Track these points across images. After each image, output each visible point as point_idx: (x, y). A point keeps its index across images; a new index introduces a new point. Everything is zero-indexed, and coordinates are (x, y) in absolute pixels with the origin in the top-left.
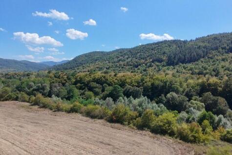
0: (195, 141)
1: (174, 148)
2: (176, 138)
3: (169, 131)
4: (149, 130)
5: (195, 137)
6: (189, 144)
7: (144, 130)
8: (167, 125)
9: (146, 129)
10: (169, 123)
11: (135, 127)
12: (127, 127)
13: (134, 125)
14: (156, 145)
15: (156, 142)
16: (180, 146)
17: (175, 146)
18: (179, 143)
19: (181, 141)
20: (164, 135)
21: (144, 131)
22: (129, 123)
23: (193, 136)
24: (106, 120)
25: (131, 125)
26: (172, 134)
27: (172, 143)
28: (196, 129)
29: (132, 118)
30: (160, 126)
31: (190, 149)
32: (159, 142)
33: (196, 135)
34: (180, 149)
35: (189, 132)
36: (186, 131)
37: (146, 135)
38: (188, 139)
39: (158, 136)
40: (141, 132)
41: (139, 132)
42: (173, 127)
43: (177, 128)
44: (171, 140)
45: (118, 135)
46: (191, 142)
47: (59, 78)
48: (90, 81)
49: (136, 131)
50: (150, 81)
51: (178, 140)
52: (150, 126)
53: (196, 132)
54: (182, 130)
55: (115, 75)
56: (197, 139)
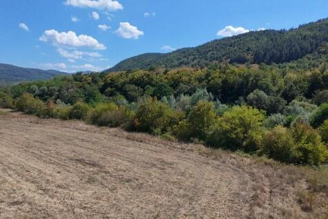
0: (306, 158)
1: (252, 174)
2: (260, 155)
3: (245, 143)
4: (202, 142)
5: (306, 152)
6: (292, 167)
7: (192, 142)
8: (239, 130)
9: (196, 140)
10: (246, 126)
11: (173, 138)
12: (157, 139)
13: (174, 134)
14: (209, 168)
15: (211, 161)
16: (270, 171)
17: (255, 170)
18: (266, 164)
19: (271, 160)
20: (233, 150)
21: (191, 145)
22: (164, 131)
23: (300, 149)
24: (122, 128)
25: (168, 135)
26: (251, 148)
27: (250, 164)
28: (308, 132)
29: (172, 122)
30: (226, 132)
31: (293, 176)
32: (216, 162)
33: (310, 146)
34: (267, 176)
35: (291, 142)
36: (284, 138)
37: (192, 150)
38: (288, 155)
39: (220, 151)
40: (184, 145)
41: (179, 146)
42: (254, 134)
43: (262, 135)
44: (247, 160)
45: (131, 149)
46: (297, 161)
47: (81, 82)
48: (125, 83)
49: (174, 144)
50: (220, 77)
51: (264, 158)
52: (205, 135)
53: (308, 141)
54: (274, 138)
55: (165, 73)
56: (311, 156)
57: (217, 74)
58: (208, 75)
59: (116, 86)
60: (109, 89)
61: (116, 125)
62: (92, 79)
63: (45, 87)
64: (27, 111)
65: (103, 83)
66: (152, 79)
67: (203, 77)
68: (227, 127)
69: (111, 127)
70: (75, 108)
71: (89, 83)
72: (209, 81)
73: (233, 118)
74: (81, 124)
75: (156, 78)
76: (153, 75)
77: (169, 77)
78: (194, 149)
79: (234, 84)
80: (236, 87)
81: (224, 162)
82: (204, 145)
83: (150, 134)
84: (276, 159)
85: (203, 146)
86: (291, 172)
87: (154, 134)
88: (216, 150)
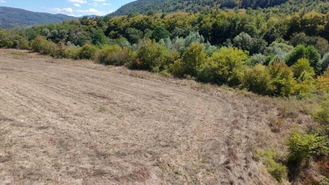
0: (279, 91)
1: (234, 104)
2: (241, 89)
3: (229, 79)
4: (193, 78)
5: (279, 86)
6: (267, 98)
7: (185, 78)
8: (225, 68)
9: (189, 76)
10: (231, 65)
11: (169, 75)
12: (156, 75)
13: (171, 71)
14: (199, 99)
15: (200, 94)
16: (248, 101)
17: (236, 101)
18: (246, 96)
19: (250, 93)
20: (220, 85)
21: (184, 80)
22: (161, 68)
23: (275, 84)
24: (126, 66)
25: (165, 72)
26: (234, 83)
27: (233, 96)
28: (283, 70)
29: (168, 61)
30: (214, 70)
31: (267, 106)
32: (205, 95)
33: (283, 81)
34: (246, 105)
35: (268, 78)
36: (263, 75)
37: (185, 85)
38: (264, 88)
39: (208, 86)
40: (178, 81)
41: (174, 82)
42: (237, 71)
43: (245, 72)
44: (231, 92)
45: (134, 84)
46: (271, 94)
47: (88, 25)
48: (126, 27)
49: (170, 80)
50: (211, 21)
51: (245, 91)
52: (196, 72)
53: (282, 77)
54: (254, 74)
55: (162, 17)
56: (283, 89)
57: (209, 18)
58: (200, 20)
59: (118, 30)
60: (113, 32)
61: (121, 64)
62: (98, 23)
63: (56, 30)
64: (42, 51)
65: (107, 27)
66: (151, 23)
67: (196, 21)
68: (215, 65)
69: (117, 65)
70: (84, 49)
71: (95, 27)
72: (201, 24)
73: (221, 58)
74: (90, 63)
75: (154, 22)
76: (151, 19)
77: (166, 21)
78: (187, 83)
79: (222, 27)
80: (224, 30)
81: (211, 94)
82: (195, 80)
83: (150, 71)
84: (254, 92)
85: (194, 82)
86: (266, 102)
87: (153, 72)
88: (205, 85)
